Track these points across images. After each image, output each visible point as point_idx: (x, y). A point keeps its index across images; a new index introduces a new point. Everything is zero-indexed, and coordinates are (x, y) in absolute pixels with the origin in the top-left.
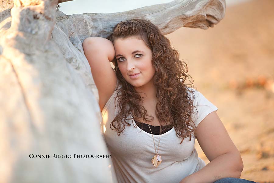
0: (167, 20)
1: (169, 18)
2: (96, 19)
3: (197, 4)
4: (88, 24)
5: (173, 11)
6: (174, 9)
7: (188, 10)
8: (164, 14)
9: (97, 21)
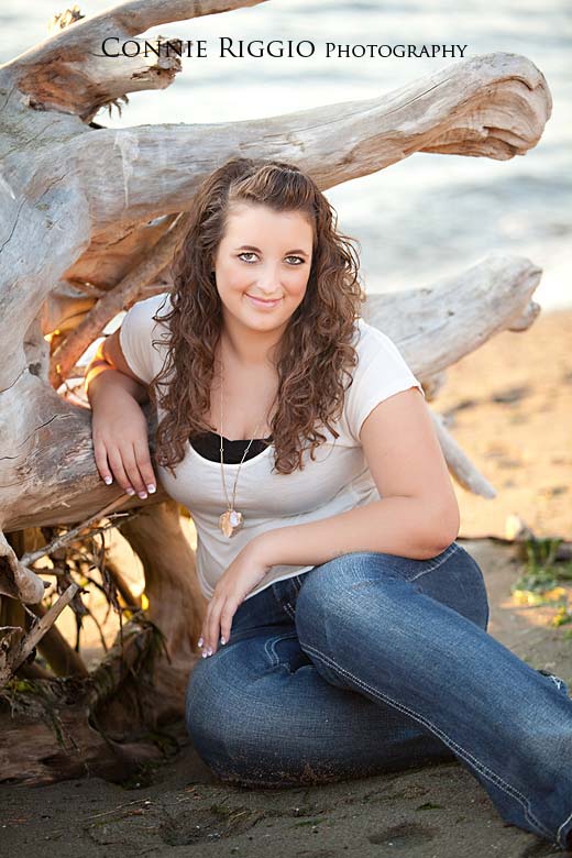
0: (349, 143)
1: (353, 139)
2: (153, 141)
3: (432, 107)
4: (123, 154)
5: (365, 122)
6: (370, 117)
7: (406, 120)
8: (344, 128)
9: (157, 146)
